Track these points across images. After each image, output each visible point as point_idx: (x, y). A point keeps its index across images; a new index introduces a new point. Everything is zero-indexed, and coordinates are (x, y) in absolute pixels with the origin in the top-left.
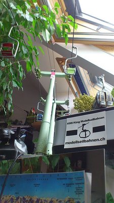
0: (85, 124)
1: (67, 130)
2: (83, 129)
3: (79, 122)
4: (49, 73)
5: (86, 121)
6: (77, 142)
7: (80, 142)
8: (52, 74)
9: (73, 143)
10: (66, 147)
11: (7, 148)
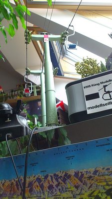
0: (106, 86)
1: (85, 95)
2: (105, 91)
3: (98, 84)
4: (42, 36)
5: (107, 82)
6: (101, 105)
7: (106, 104)
8: (45, 37)
9: (96, 107)
10: (89, 112)
11: (10, 125)
